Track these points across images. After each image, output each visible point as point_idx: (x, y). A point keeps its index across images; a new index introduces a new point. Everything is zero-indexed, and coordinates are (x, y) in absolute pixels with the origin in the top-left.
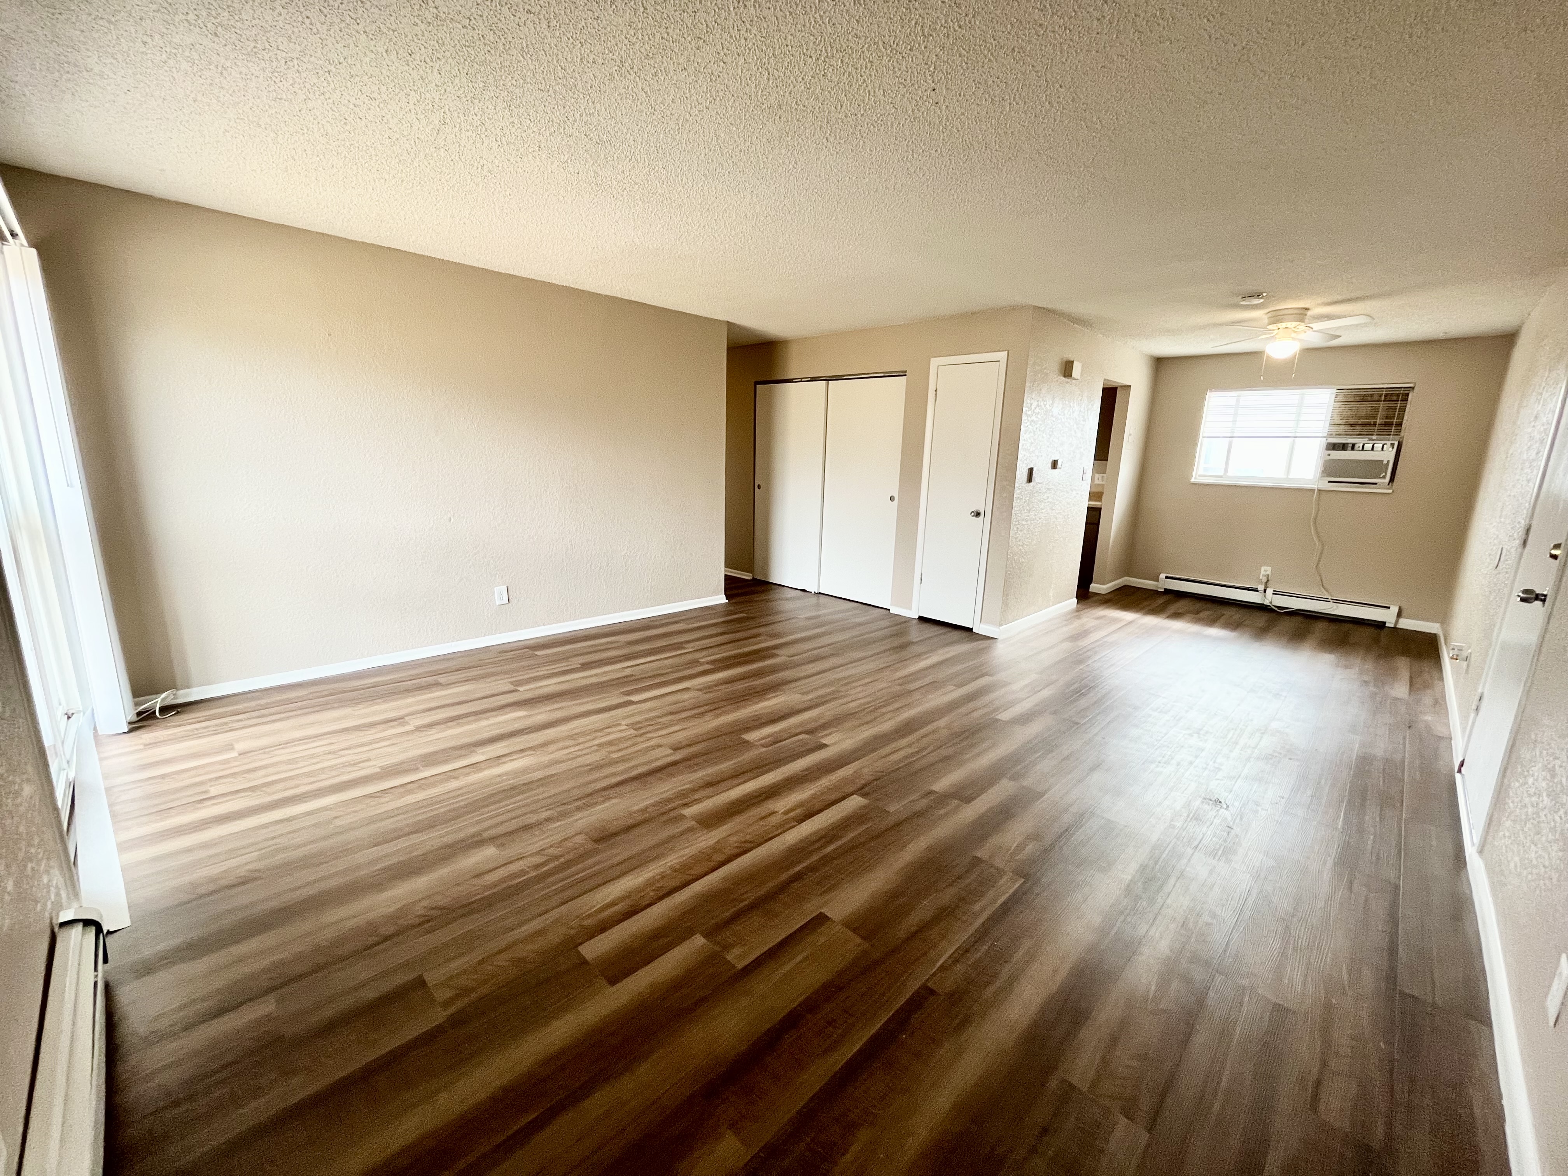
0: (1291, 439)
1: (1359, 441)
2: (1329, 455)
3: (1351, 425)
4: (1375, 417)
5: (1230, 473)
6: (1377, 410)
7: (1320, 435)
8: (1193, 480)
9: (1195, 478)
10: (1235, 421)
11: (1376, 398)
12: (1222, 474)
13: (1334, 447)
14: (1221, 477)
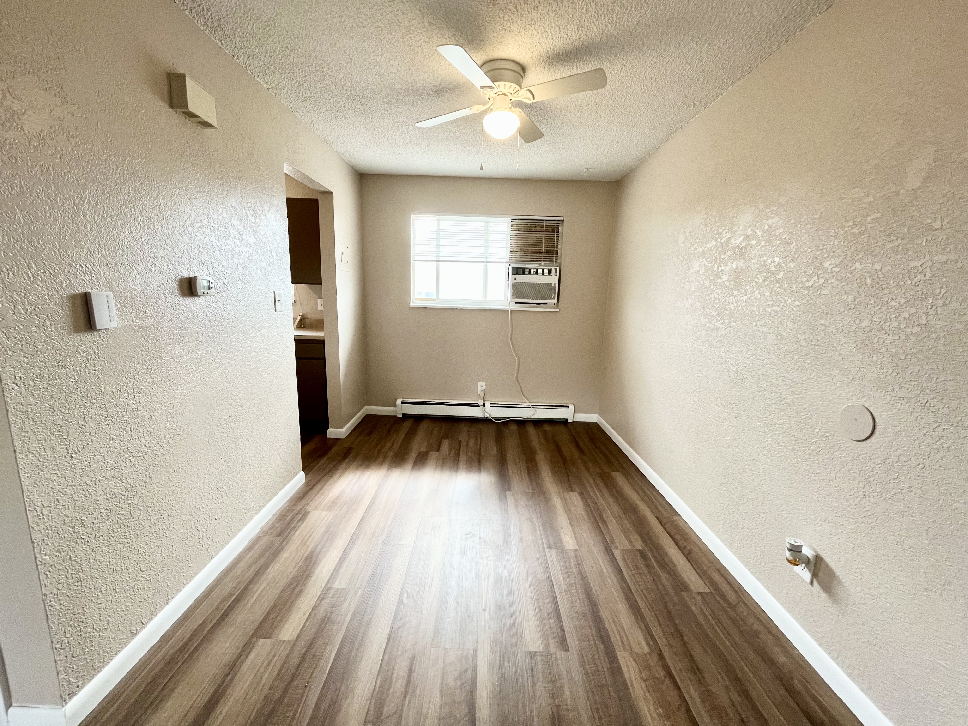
0: (485, 264)
1: (532, 266)
2: (515, 279)
3: (525, 252)
4: (539, 246)
5: (441, 296)
6: (540, 239)
7: (504, 260)
8: (412, 304)
9: (413, 302)
10: (438, 246)
11: (538, 228)
12: (435, 297)
13: (517, 271)
14: (434, 300)
